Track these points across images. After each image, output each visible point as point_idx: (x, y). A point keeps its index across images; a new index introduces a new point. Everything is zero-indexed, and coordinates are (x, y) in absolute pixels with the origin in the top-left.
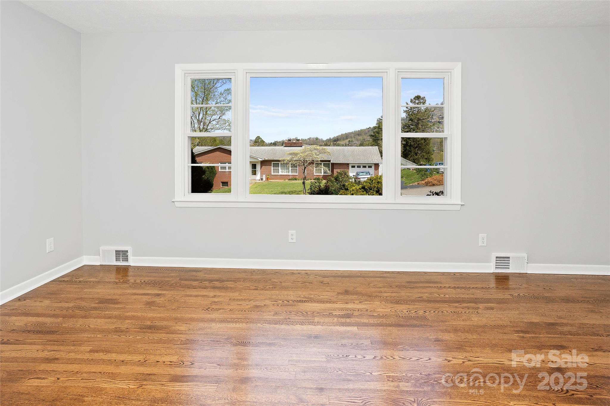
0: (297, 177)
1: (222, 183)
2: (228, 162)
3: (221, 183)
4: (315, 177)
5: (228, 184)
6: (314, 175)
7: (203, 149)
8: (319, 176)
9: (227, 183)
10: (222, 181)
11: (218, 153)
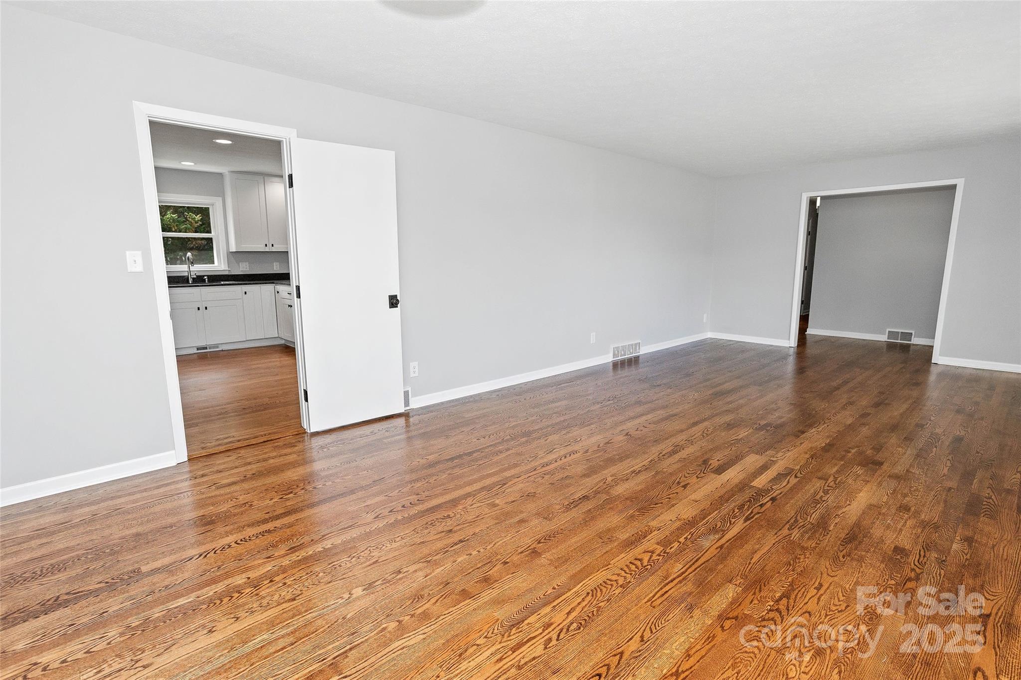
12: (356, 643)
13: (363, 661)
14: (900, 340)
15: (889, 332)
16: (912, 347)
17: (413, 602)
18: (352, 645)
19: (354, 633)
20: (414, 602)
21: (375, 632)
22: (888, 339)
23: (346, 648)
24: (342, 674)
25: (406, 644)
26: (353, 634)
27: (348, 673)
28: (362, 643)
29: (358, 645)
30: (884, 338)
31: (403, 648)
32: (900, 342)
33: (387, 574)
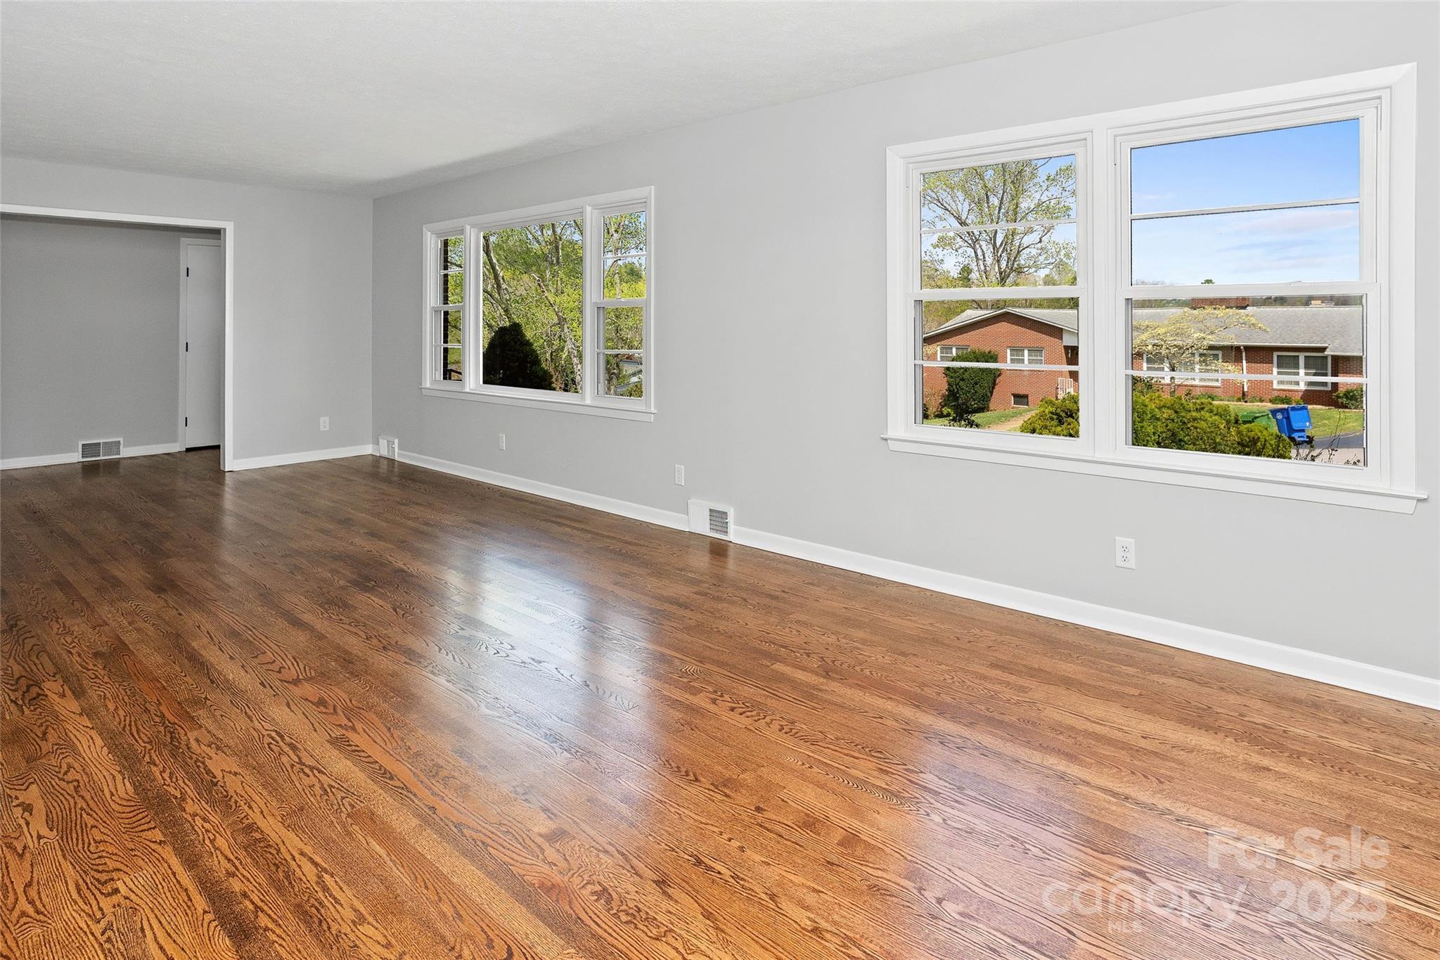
0: (1219, 392)
1: (1016, 396)
2: (1030, 347)
3: (1013, 397)
4: (1276, 394)
5: (1030, 401)
6: (1274, 390)
7: (971, 316)
8: (1289, 391)
9: (1026, 396)
10: (1014, 392)
11: (1003, 326)
12: (1009, 941)
13: (1034, 922)
14: (103, 456)
15: (83, 445)
16: (123, 463)
17: (890, 895)
18: (1014, 944)
19: (991, 949)
20: (889, 893)
21: (975, 924)
22: (83, 457)
23: (1026, 949)
24: (1069, 939)
25: (979, 885)
26: (994, 951)
27: (1065, 932)
28: (1005, 934)
29: (1009, 936)
30: (76, 457)
31: (986, 885)
32: (104, 458)
33: (825, 947)
